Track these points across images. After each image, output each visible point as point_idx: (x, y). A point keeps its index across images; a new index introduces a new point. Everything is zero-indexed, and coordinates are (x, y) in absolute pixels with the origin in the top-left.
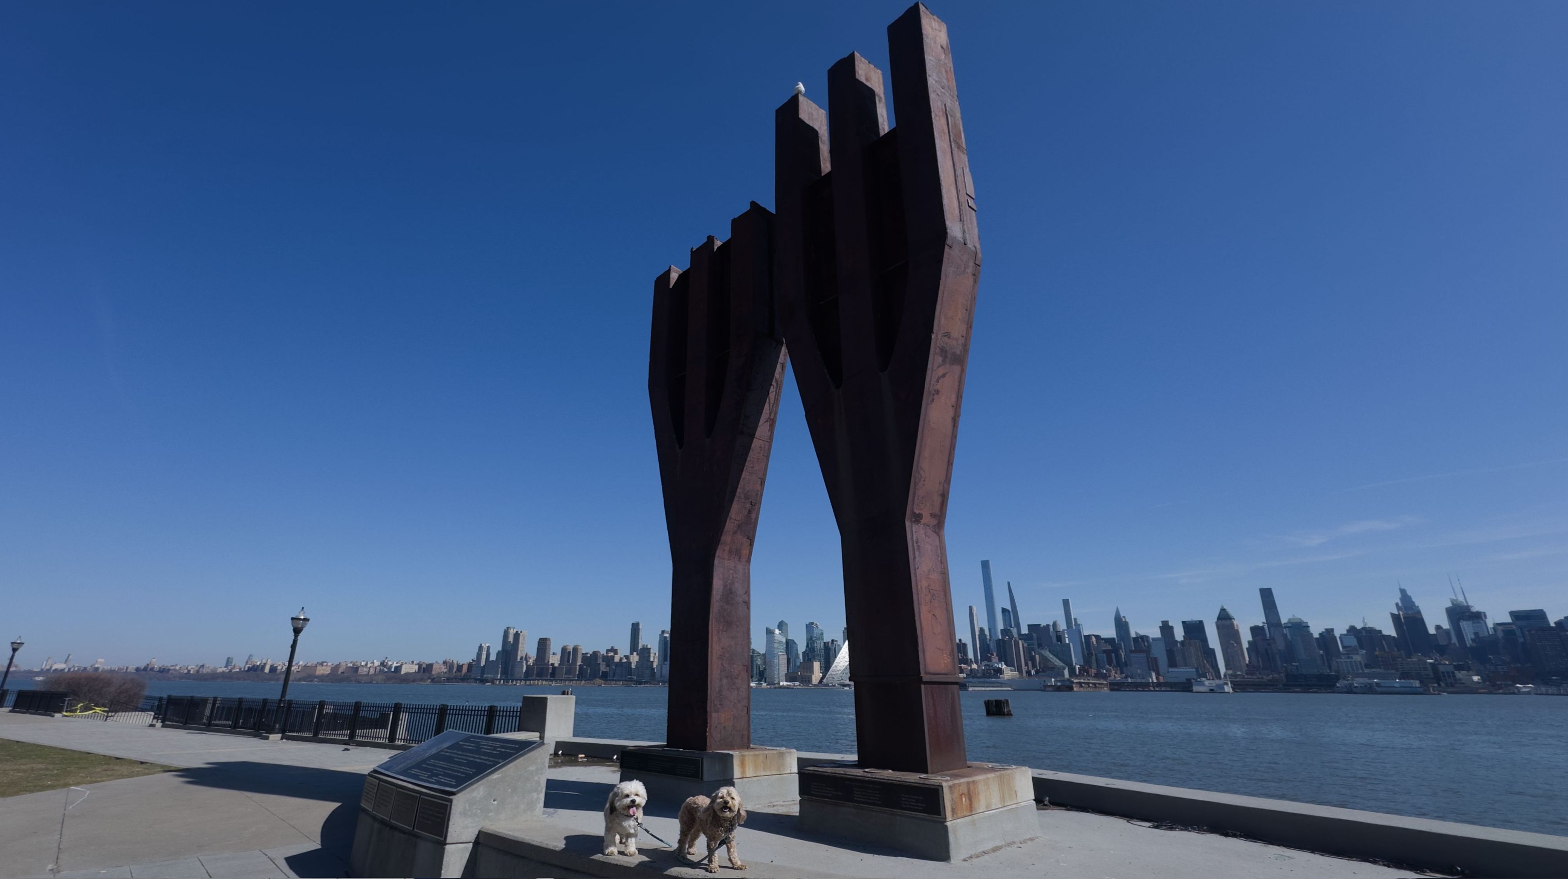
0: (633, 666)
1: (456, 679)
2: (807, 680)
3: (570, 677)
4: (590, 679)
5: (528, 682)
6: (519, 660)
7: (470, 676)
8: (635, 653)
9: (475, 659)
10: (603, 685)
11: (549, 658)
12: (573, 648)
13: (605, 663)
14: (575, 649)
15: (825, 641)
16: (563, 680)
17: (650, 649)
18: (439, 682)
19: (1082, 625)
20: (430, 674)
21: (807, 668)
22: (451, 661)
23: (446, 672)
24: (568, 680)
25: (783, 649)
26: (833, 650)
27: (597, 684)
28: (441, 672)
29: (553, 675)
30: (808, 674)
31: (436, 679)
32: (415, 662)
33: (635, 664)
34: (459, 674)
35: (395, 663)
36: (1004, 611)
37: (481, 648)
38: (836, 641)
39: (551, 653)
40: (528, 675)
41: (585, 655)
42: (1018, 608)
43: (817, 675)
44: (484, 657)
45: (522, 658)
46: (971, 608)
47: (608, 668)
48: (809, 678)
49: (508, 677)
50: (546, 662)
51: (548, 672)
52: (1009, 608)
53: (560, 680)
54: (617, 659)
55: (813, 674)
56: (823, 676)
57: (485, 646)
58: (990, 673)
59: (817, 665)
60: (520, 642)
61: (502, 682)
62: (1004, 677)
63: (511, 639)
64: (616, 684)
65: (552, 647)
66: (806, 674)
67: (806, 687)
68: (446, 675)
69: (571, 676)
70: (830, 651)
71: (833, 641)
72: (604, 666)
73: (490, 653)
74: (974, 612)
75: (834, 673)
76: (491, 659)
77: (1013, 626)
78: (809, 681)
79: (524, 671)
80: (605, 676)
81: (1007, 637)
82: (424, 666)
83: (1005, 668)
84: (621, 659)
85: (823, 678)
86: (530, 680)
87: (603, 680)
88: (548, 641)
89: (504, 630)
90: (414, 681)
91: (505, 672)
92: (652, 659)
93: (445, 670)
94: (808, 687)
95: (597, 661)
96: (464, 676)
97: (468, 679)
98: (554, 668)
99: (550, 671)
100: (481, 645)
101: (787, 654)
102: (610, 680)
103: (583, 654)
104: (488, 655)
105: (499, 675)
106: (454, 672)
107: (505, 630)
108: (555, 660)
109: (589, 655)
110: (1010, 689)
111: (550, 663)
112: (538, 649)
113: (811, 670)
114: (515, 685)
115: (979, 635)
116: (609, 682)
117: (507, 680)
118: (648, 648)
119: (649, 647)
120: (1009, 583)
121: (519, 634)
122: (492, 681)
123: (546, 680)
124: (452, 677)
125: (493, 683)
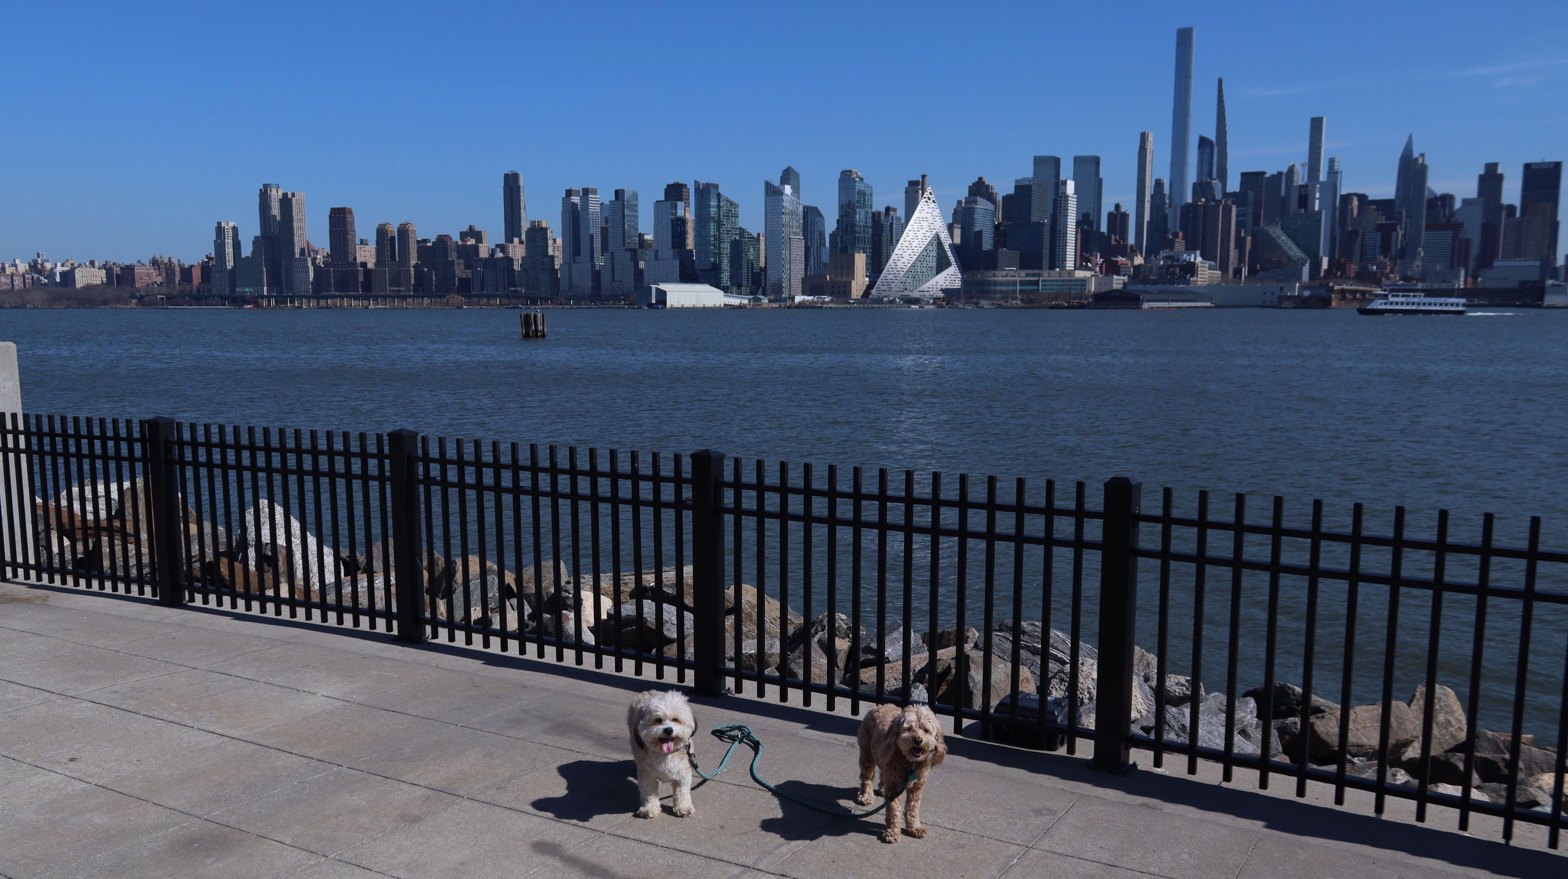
0: (517, 267)
1: (184, 297)
2: (842, 291)
3: (399, 291)
4: (438, 294)
5: (323, 303)
6: (297, 256)
7: (210, 291)
8: (516, 240)
9: (213, 255)
10: (465, 307)
11: (355, 251)
12: (399, 230)
13: (462, 261)
14: (404, 231)
15: (874, 210)
16: (390, 296)
17: (546, 229)
18: (153, 304)
19: (1341, 173)
20: (133, 287)
21: (842, 267)
22: (166, 261)
23: (162, 284)
24: (398, 297)
25: (797, 227)
26: (888, 229)
27: (453, 305)
28: (153, 285)
29: (367, 286)
30: (845, 279)
31: (147, 299)
32: (97, 264)
33: (520, 262)
34: (187, 288)
35: (59, 265)
36: (1204, 142)
37: (220, 230)
38: (895, 210)
39: (358, 242)
40: (320, 288)
41: (422, 244)
42: (1228, 138)
43: (859, 282)
44: (229, 250)
45: (302, 252)
46: (1143, 137)
47: (469, 271)
48: (845, 287)
49: (282, 293)
50: (351, 259)
51: (358, 281)
52: (1212, 136)
53: (381, 296)
54: (484, 253)
55: (854, 279)
56: (870, 281)
57: (228, 226)
58: (1173, 274)
59: (860, 260)
60: (295, 218)
61: (273, 302)
62: (1197, 281)
63: (276, 210)
64: (488, 304)
65: (357, 227)
66: (839, 279)
67: (845, 306)
68: (163, 290)
69: (402, 289)
70: (882, 232)
71: (888, 209)
72: (462, 267)
73: (239, 242)
74: (1150, 146)
75: (891, 276)
76: (243, 256)
77: (1214, 176)
78: (845, 292)
79: (311, 280)
80: (465, 287)
81: (1203, 200)
82: (117, 270)
83: (1201, 263)
84: (493, 252)
85: (871, 286)
86: (326, 298)
87: (463, 296)
88: (348, 216)
89: (259, 192)
90: (105, 303)
91: (275, 282)
92: (550, 253)
93: (159, 280)
94: (849, 306)
95: (447, 257)
96: (198, 291)
97: (207, 298)
98: (368, 272)
99: (361, 278)
100: (219, 224)
101: (806, 239)
102: (478, 296)
103: (418, 242)
104: (237, 245)
105: (265, 288)
106: (177, 282)
107: (261, 190)
108: (366, 255)
109: (429, 244)
110: (1209, 304)
111: (359, 260)
112: (331, 232)
113: (849, 269)
114: (298, 307)
115: (1152, 196)
116: (475, 299)
117: (281, 300)
118: (542, 228)
119: (544, 225)
120: (1220, 82)
121: (290, 200)
122: (255, 301)
123: (356, 298)
124: (175, 293)
125: (257, 305)
